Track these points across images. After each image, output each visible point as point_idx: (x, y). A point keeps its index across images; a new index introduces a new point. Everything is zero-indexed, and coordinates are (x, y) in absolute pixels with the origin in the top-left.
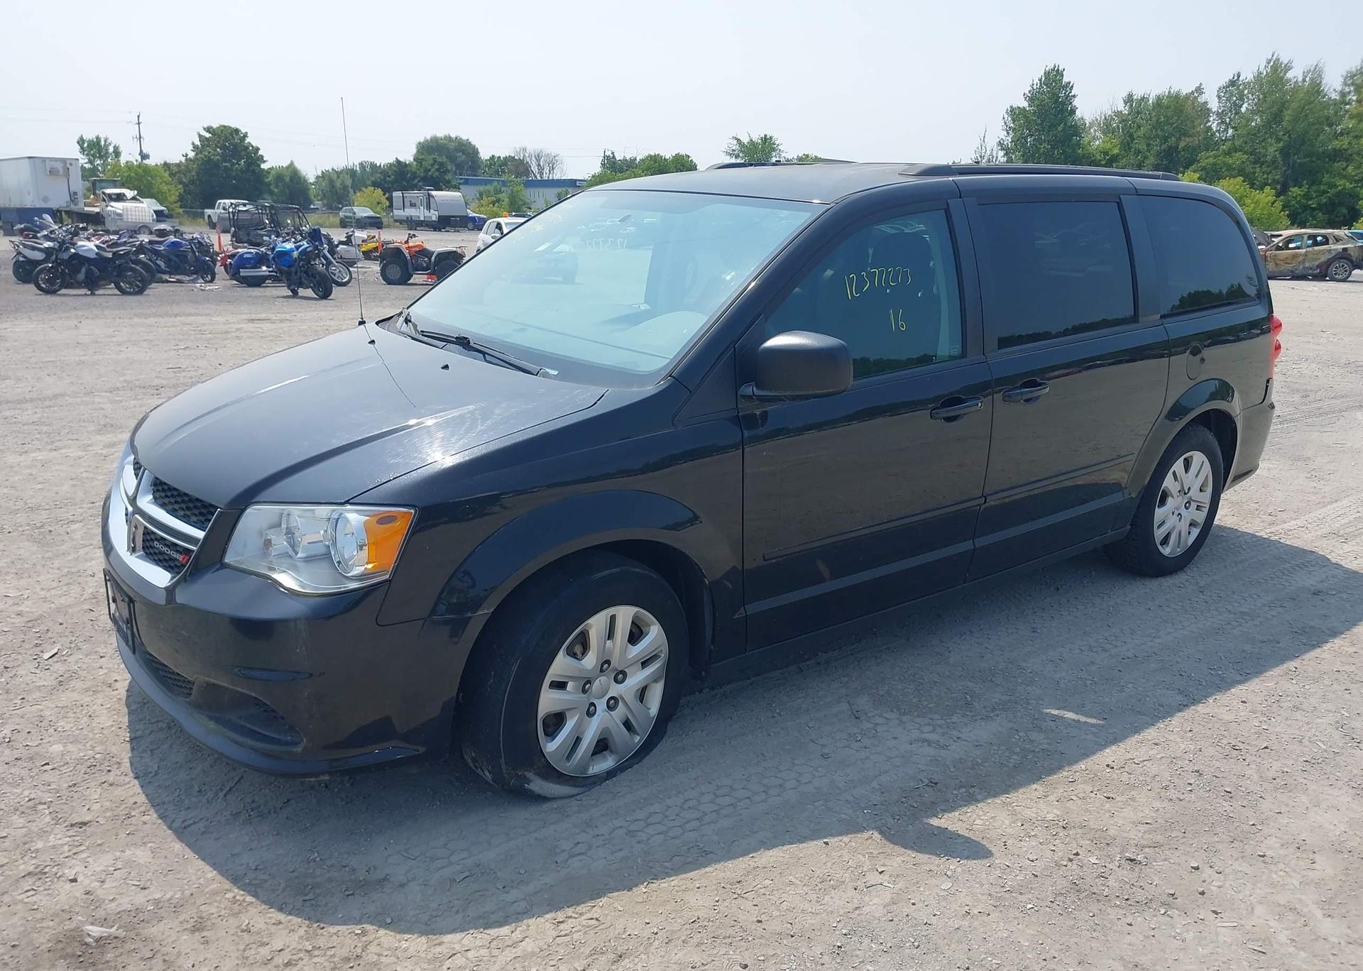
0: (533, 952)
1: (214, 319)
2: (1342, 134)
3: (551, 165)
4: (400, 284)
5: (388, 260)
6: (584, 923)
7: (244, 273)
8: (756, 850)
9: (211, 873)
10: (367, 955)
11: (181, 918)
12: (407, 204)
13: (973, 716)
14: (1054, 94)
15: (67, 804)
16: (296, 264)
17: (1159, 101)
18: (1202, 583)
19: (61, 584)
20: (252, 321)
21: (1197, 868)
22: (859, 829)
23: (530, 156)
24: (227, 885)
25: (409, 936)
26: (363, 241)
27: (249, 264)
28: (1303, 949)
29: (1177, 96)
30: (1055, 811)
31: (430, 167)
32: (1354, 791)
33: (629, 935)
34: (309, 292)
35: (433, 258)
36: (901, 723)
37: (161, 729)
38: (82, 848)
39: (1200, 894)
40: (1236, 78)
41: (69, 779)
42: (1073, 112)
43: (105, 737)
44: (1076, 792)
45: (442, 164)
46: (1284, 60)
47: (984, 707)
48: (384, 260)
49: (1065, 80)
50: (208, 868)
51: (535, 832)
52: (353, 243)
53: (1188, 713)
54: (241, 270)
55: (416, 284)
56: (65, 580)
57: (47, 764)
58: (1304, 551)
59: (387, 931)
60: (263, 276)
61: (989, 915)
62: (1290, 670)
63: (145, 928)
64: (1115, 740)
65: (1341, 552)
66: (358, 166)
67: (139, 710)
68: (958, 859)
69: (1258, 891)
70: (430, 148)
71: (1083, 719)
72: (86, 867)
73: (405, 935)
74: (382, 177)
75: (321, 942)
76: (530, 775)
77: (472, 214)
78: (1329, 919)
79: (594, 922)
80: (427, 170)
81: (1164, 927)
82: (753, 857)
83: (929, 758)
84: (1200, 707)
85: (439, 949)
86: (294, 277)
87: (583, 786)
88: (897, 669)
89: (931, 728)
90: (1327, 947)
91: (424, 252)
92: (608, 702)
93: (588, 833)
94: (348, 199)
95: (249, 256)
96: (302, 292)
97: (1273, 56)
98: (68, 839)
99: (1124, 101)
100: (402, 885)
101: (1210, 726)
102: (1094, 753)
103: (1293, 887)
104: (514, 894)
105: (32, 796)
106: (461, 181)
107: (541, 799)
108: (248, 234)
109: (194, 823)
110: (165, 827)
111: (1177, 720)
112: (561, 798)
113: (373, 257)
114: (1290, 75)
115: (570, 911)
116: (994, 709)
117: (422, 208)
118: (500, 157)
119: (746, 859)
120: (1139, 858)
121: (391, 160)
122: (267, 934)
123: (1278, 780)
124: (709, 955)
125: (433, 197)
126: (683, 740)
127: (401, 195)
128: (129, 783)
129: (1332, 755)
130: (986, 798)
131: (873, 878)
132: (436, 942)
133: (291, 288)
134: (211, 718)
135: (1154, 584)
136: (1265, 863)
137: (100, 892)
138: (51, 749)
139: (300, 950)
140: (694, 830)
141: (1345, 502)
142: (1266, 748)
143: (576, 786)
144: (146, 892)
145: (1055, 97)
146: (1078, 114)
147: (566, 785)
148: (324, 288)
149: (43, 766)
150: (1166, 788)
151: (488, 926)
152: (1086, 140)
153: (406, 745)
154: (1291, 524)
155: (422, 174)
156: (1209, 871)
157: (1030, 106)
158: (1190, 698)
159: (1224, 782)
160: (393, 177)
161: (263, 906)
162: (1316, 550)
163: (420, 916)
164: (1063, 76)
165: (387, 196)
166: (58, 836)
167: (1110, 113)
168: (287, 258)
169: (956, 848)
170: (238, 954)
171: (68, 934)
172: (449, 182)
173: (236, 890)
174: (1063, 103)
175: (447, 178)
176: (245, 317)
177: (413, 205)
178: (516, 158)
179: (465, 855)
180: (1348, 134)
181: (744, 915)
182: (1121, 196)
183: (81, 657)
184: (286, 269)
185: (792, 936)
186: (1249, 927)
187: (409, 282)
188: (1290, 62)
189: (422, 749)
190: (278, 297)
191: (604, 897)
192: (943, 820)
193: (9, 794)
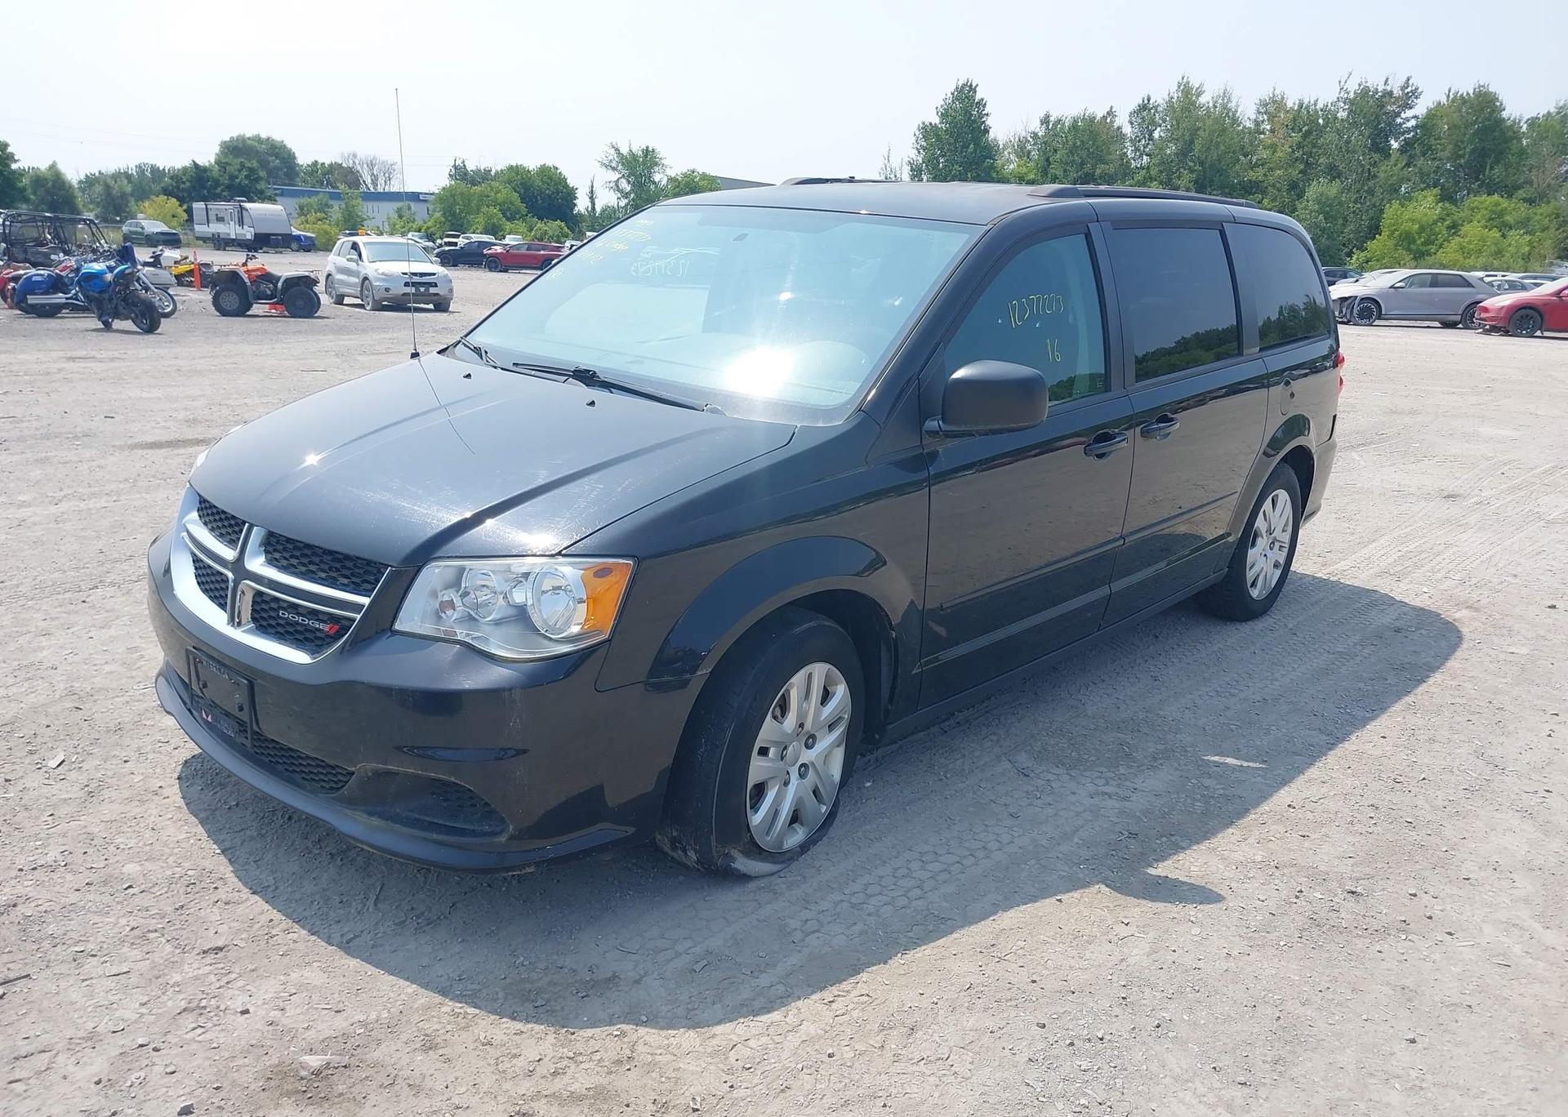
0: (817, 1034)
1: (18, 357)
2: (1257, 165)
3: (387, 175)
4: (238, 316)
5: (223, 286)
6: (856, 1000)
7: (32, 299)
8: (995, 913)
9: (412, 988)
10: (638, 1055)
11: (404, 1037)
12: (212, 217)
13: (1138, 767)
14: (967, 111)
15: (185, 929)
16: (111, 289)
17: (1074, 126)
18: (1290, 626)
19: (18, 680)
20: (73, 359)
21: (1415, 895)
22: (1085, 885)
23: (360, 164)
24: (438, 998)
25: (675, 1032)
26: (175, 263)
27: (40, 289)
28: (1538, 959)
29: (1092, 119)
30: (1260, 852)
31: (237, 173)
32: (1520, 814)
33: (910, 1007)
34: (128, 325)
35: (280, 284)
36: (1072, 778)
37: (252, 838)
38: (233, 976)
39: (1428, 918)
40: (1146, 102)
41: (170, 901)
42: (986, 131)
43: (188, 851)
44: (1271, 833)
45: (251, 170)
46: (1195, 83)
47: (1145, 757)
48: (216, 286)
49: (978, 97)
50: (402, 982)
51: (753, 913)
52: (163, 265)
53: (1339, 750)
54: (28, 297)
55: (257, 316)
56: (22, 675)
57: (130, 887)
58: (1368, 591)
59: (647, 1029)
60: (59, 304)
61: (1249, 954)
62: (1410, 705)
63: (366, 1054)
64: (1284, 782)
65: (1399, 590)
66: (134, 168)
67: (210, 818)
68: (1195, 905)
69: (1477, 912)
70: (235, 149)
71: (1245, 764)
72: (250, 996)
73: (670, 1031)
74: (175, 184)
75: (580, 1047)
76: (735, 853)
77: (296, 232)
78: (1549, 930)
79: (865, 998)
80: (233, 177)
81: (1411, 951)
82: (994, 920)
83: (1117, 811)
84: (1346, 744)
85: (714, 1042)
86: (108, 306)
87: (782, 863)
88: (1041, 724)
89: (1103, 781)
90: (1558, 955)
91: (267, 277)
92: (799, 770)
93: (810, 910)
94: (128, 210)
95: (39, 279)
96: (117, 324)
97: (1183, 79)
98: (209, 968)
99: (1041, 121)
100: (637, 982)
101: (1364, 762)
102: (1271, 795)
103: (1505, 905)
104: (764, 980)
105: (135, 924)
106: (277, 192)
107: (745, 878)
108: (25, 252)
109: (355, 937)
110: (323, 943)
111: (1332, 757)
112: (763, 876)
113: (185, 282)
114: (1203, 100)
115: (835, 990)
116: (1155, 759)
117: (232, 223)
118: (324, 164)
119: (988, 922)
120: (1359, 890)
121: (187, 163)
122: (513, 1045)
123: (1449, 808)
124: (1002, 1019)
125: (247, 210)
126: (859, 808)
127: (204, 206)
128: (247, 899)
129: (1485, 783)
130: (1190, 846)
131: (1123, 931)
132: (708, 1035)
133: (104, 319)
134: (371, 814)
135: (1246, 628)
136: (1472, 885)
137: (284, 1021)
138: (124, 870)
139: (561, 1058)
140: (920, 898)
141: (1382, 541)
142: (1424, 779)
143: (775, 863)
144: (344, 1014)
145: (967, 113)
146: (992, 135)
147: (767, 862)
148: (149, 319)
149: (126, 889)
150: (1351, 823)
151: (756, 1013)
152: (999, 162)
153: (615, 827)
154: (1342, 565)
155: (227, 182)
156: (1426, 897)
157: (942, 123)
158: (1336, 738)
159: (1401, 813)
160: (188, 184)
161: (493, 1017)
162: (1378, 589)
163: (675, 1010)
164: (976, 92)
165: (185, 207)
166: (195, 966)
167: (1024, 134)
168: (96, 281)
169: (1185, 895)
170: (492, 1068)
171: (275, 1070)
172: (262, 192)
173: (450, 1004)
174: (974, 121)
175: (259, 187)
176: (61, 354)
177: (220, 219)
178: (344, 165)
179: (688, 944)
180: (1262, 165)
181: (1015, 977)
182: (1224, 224)
183: (99, 763)
184: (96, 295)
185: (1074, 993)
186: (1484, 945)
187: (248, 313)
188: (1202, 85)
189: (631, 830)
190: (87, 331)
191: (863, 972)
192: (1159, 870)
193: (100, 925)
